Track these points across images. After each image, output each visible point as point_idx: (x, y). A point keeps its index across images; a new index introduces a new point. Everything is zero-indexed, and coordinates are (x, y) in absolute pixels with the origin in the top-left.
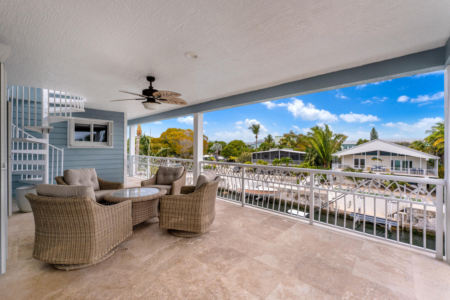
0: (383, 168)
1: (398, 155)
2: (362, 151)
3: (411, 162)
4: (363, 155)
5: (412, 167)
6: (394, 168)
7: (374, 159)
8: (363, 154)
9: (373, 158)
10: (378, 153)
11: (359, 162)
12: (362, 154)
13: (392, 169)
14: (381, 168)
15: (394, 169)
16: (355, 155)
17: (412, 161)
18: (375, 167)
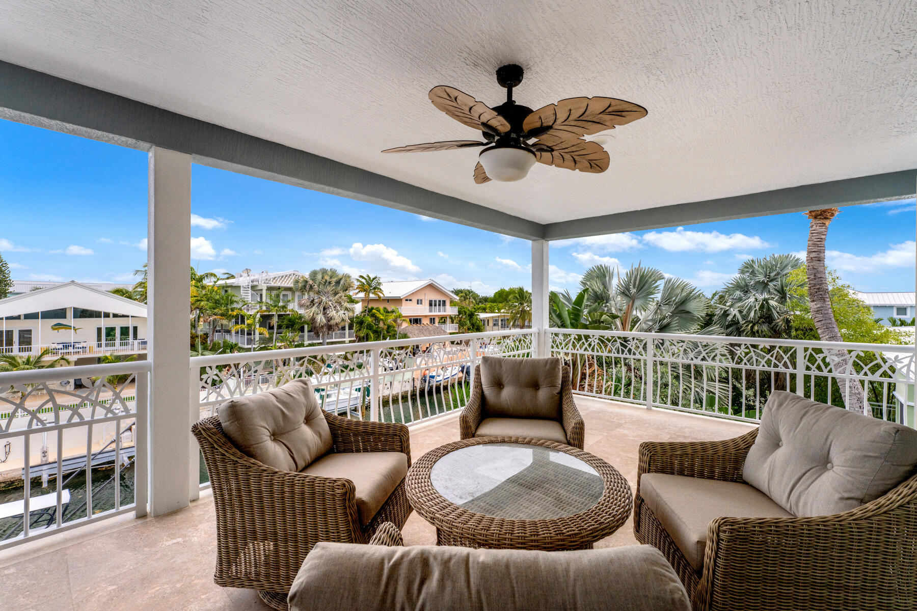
0: (80, 346)
1: (111, 315)
2: (22, 312)
3: (135, 329)
4: (25, 318)
5: (137, 337)
6: (103, 342)
7: (58, 326)
8: (28, 316)
9: (55, 325)
10: (70, 314)
11: (16, 338)
12: (22, 317)
13: (99, 346)
14: (77, 345)
15: (104, 345)
16: (8, 321)
17: (137, 327)
18: (61, 346)
